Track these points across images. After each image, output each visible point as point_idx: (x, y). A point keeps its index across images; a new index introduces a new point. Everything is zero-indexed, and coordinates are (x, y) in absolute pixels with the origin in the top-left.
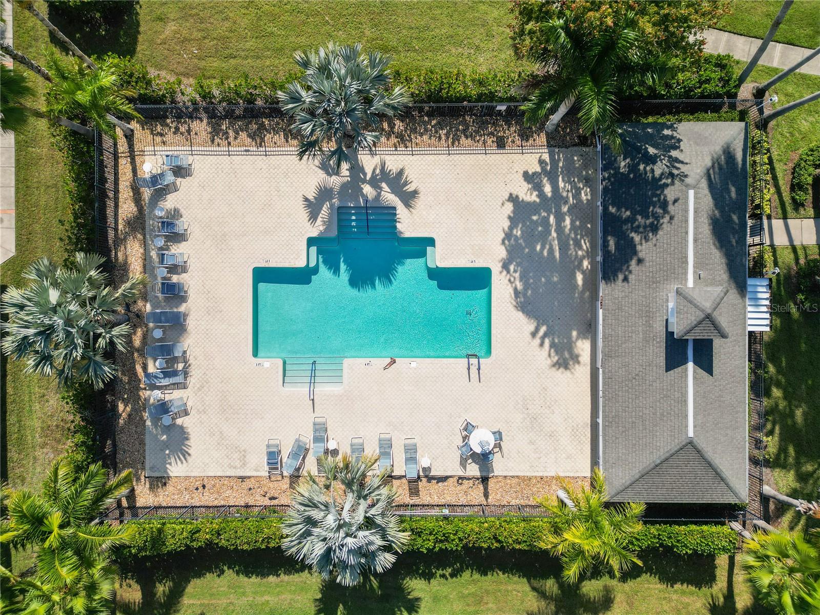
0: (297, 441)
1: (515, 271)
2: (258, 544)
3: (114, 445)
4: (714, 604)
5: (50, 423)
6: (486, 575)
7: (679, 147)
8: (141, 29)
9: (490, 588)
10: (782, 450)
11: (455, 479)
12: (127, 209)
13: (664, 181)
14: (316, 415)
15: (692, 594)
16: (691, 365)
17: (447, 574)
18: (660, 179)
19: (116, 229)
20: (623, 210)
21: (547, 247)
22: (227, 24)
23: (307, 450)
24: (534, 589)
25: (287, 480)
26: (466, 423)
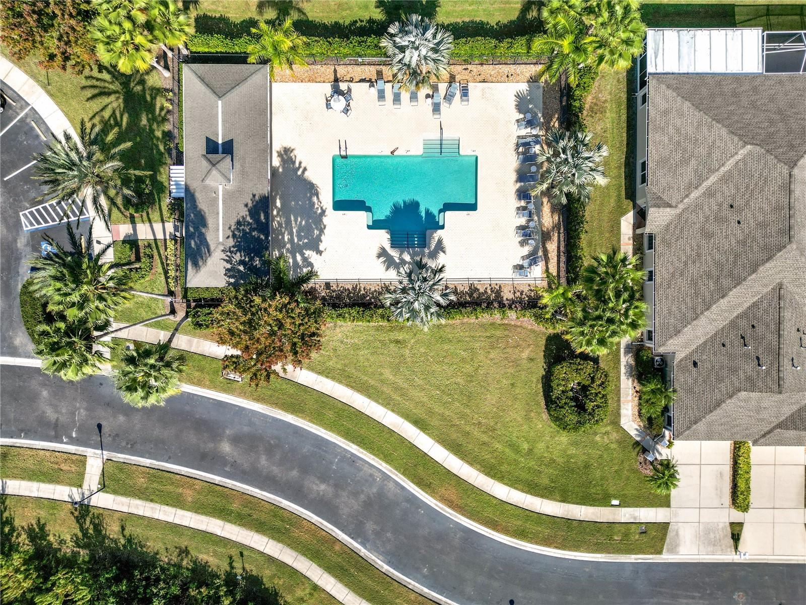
0: (450, 104)
1: (318, 208)
2: (472, 40)
3: (561, 102)
4: (195, 4)
5: (601, 115)
6: (335, 22)
7: (226, 270)
8: (543, 353)
9: (333, 14)
10: (154, 98)
11: (354, 81)
12: (552, 247)
13: (235, 250)
14: (439, 120)
15: (210, 11)
16: (220, 142)
17: (359, 23)
18: (237, 251)
19: (559, 233)
20: (256, 236)
21: (298, 223)
22: (491, 356)
23: (444, 99)
24: (304, 14)
25: (457, 80)
26: (348, 114)
